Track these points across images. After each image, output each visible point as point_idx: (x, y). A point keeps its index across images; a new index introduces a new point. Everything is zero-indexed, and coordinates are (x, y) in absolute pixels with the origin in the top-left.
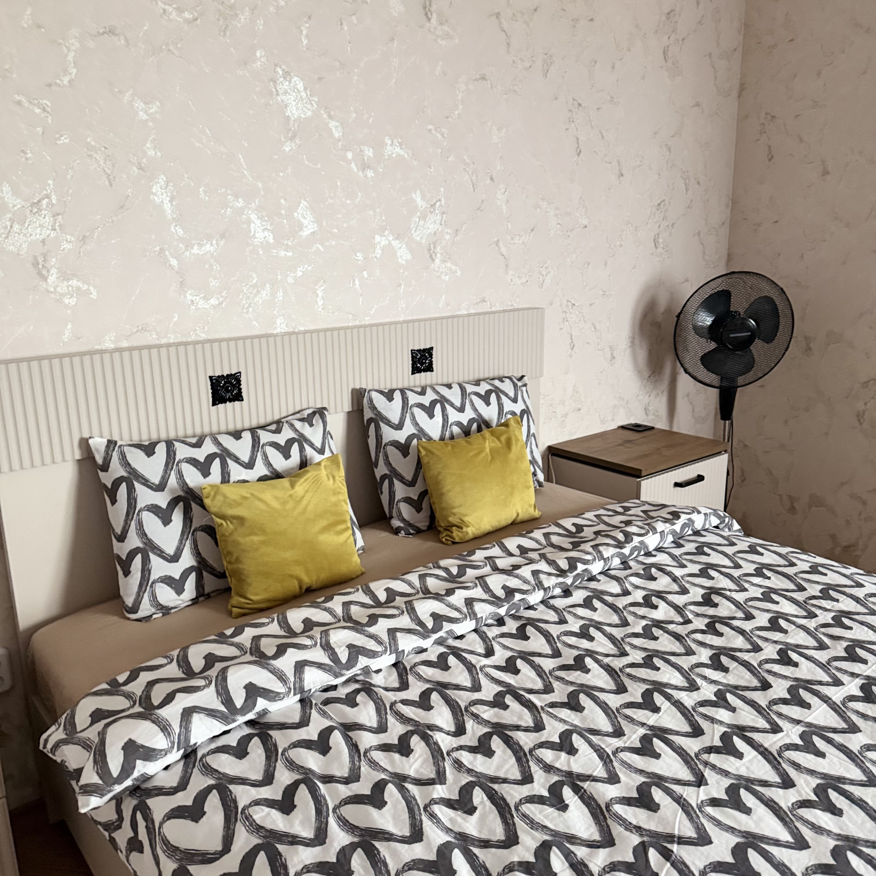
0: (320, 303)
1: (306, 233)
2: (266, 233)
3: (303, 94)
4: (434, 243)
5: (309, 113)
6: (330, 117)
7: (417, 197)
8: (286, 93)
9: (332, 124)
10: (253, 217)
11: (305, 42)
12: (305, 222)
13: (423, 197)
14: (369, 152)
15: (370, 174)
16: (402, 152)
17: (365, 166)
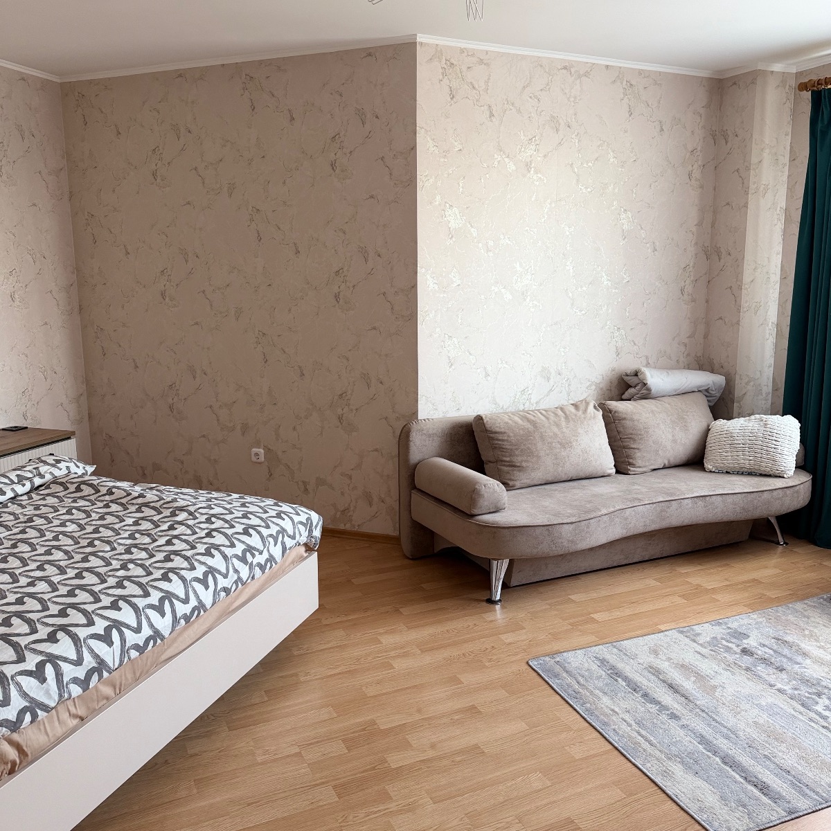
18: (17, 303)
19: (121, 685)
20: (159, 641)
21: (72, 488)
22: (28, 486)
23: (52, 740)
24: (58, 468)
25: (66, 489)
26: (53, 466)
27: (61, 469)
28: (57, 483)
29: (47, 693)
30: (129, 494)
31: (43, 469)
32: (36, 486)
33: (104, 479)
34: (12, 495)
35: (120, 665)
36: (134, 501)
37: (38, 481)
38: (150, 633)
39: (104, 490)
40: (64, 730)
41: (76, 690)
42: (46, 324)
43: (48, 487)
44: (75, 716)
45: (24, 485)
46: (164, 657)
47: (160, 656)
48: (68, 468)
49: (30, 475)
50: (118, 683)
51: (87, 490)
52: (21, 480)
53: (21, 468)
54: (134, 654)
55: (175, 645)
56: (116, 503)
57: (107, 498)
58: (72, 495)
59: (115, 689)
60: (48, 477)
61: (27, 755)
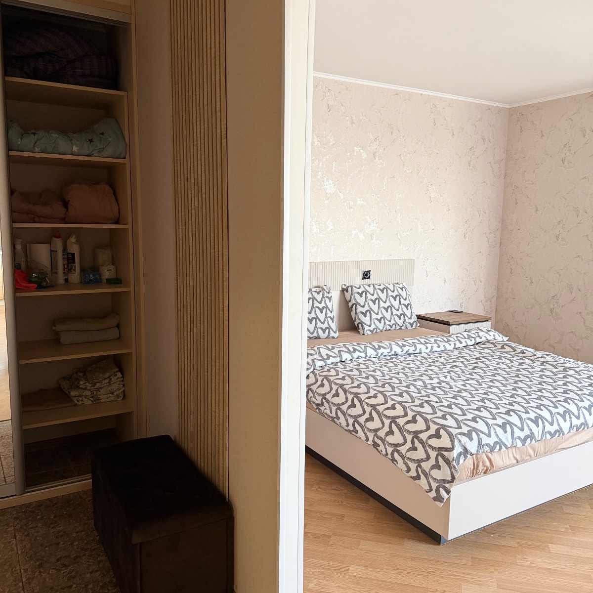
0: (332, 252)
1: (329, 229)
2: (317, 229)
3: (332, 185)
4: (373, 234)
5: (334, 191)
6: (340, 192)
7: (368, 217)
8: (327, 185)
9: (341, 194)
10: (314, 224)
11: (334, 169)
12: (330, 226)
13: (370, 218)
14: (352, 203)
15: (352, 210)
16: (363, 203)
17: (350, 208)
18: (467, 239)
19: (537, 452)
20: (561, 435)
21: (499, 346)
22: (473, 342)
23: (505, 465)
24: (489, 335)
25: (496, 346)
26: (486, 333)
27: (490, 336)
28: (489, 343)
29: (507, 439)
30: (535, 355)
31: (481, 334)
32: (477, 342)
33: (518, 345)
34: (465, 345)
35: (541, 440)
36: (539, 359)
37: (478, 340)
38: (558, 428)
39: (519, 351)
40: (511, 463)
41: (519, 444)
42: (480, 252)
43: (484, 344)
44: (516, 459)
45: (471, 340)
46: (560, 447)
47: (560, 445)
48: (494, 335)
49: (474, 336)
50: (536, 450)
51: (508, 349)
52: (469, 337)
53: (469, 331)
54: (548, 436)
55: (568, 442)
56: (527, 358)
57: (521, 355)
58: (500, 350)
59: (535, 453)
60: (484, 339)
61: (493, 467)
